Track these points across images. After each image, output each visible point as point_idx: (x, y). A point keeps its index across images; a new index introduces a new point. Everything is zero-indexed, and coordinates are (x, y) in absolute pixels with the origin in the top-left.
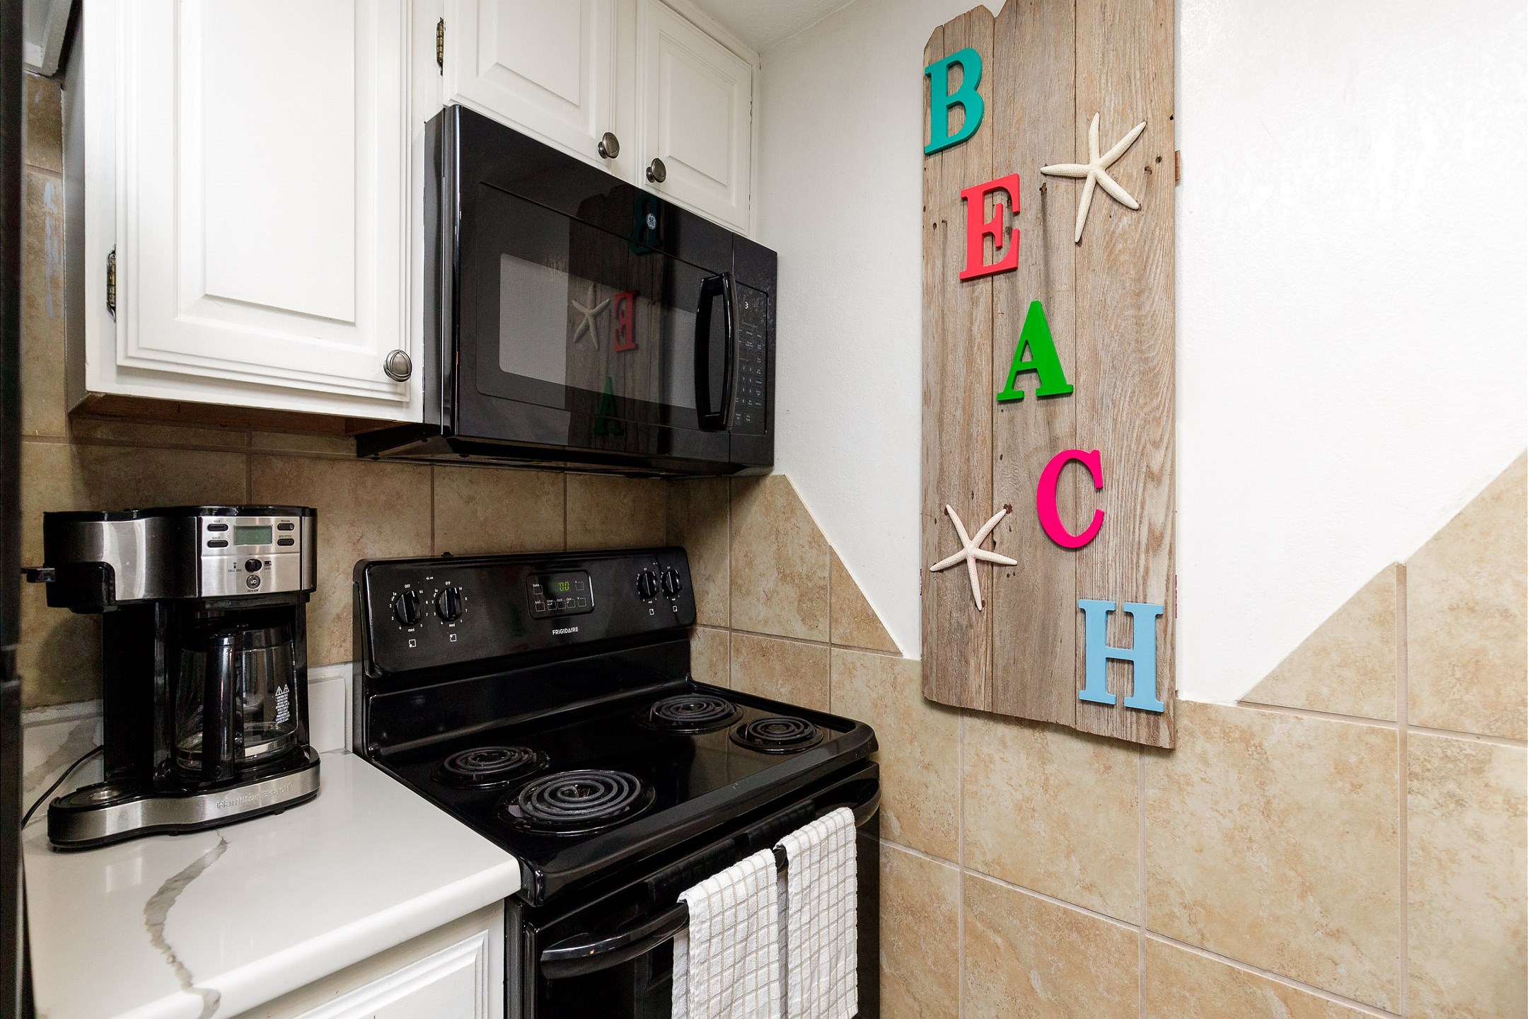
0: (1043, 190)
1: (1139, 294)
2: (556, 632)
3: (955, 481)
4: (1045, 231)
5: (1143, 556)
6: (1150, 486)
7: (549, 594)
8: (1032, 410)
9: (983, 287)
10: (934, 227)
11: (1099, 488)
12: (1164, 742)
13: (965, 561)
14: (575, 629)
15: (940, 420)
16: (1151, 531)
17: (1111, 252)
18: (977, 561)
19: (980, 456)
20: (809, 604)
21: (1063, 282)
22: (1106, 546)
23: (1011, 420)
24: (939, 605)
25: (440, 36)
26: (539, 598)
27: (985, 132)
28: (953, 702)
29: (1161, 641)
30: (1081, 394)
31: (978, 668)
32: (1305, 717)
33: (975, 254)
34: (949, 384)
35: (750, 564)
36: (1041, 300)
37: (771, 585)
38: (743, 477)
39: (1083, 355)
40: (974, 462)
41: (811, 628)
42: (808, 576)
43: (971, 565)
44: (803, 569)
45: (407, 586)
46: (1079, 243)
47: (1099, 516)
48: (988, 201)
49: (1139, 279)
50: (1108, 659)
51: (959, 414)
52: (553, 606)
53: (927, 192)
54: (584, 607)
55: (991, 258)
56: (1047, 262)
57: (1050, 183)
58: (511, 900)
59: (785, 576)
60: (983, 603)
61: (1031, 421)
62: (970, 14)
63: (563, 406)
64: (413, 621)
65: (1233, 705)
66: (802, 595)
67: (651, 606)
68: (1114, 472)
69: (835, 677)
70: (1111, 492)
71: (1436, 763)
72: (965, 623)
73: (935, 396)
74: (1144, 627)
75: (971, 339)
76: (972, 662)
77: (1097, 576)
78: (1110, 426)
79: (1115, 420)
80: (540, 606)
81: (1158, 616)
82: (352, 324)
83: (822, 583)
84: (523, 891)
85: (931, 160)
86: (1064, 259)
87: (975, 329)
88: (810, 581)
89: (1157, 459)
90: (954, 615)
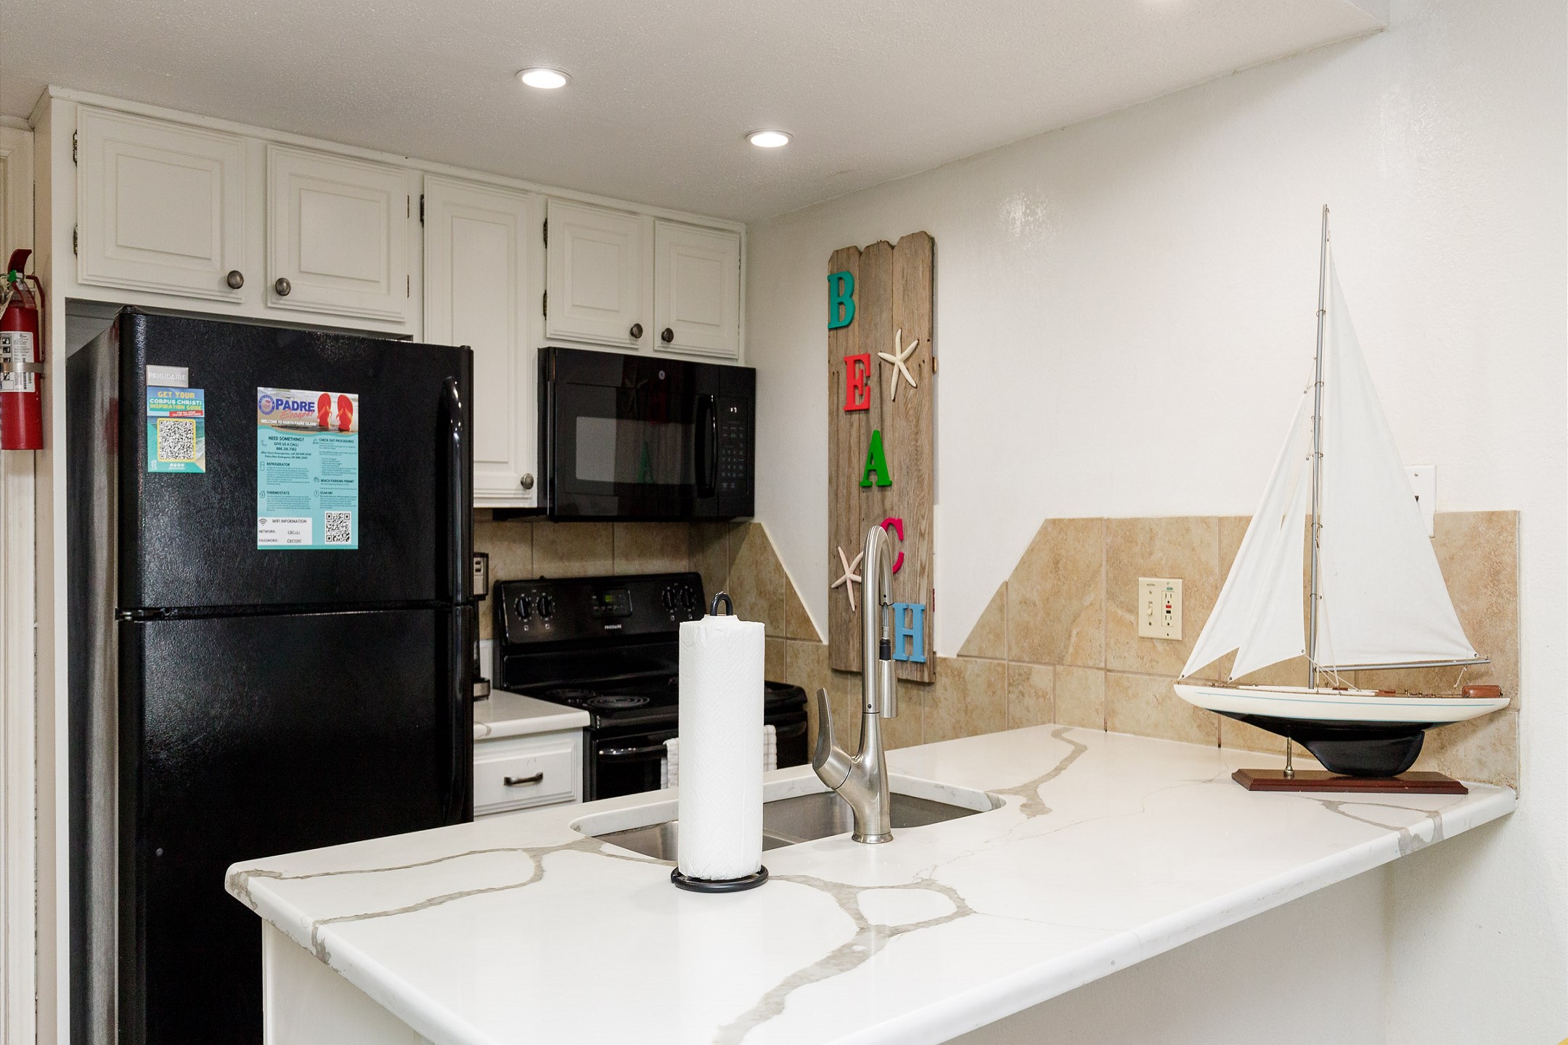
0: (880, 365)
1: (917, 433)
2: (607, 627)
3: (843, 532)
4: (881, 388)
5: (918, 578)
6: (921, 539)
7: (601, 602)
8: (876, 493)
9: (855, 417)
10: (834, 375)
11: (901, 539)
12: (926, 680)
13: (845, 582)
14: (620, 626)
15: (837, 495)
16: (921, 564)
17: (906, 409)
18: (852, 581)
19: (854, 517)
20: (774, 611)
21: (888, 422)
22: (905, 573)
23: (867, 497)
24: (836, 609)
25: (545, 302)
26: (596, 606)
27: (856, 323)
28: (843, 669)
29: (925, 624)
30: (895, 487)
31: (853, 646)
32: (978, 660)
33: (851, 398)
34: (840, 473)
35: (741, 585)
36: (879, 430)
37: (753, 600)
38: (735, 523)
39: (896, 463)
40: (851, 522)
41: (775, 628)
42: (774, 592)
43: (849, 585)
44: (771, 588)
45: (523, 595)
46: (894, 400)
47: (901, 556)
48: (857, 365)
49: (916, 426)
50: (904, 635)
51: (845, 491)
52: (605, 611)
53: (830, 352)
54: (626, 612)
55: (858, 402)
56: (882, 408)
57: (883, 363)
58: (585, 729)
59: (761, 593)
60: (856, 607)
61: (876, 499)
62: (849, 248)
63: (612, 493)
64: (527, 615)
65: (955, 657)
66: (770, 606)
67: (672, 614)
68: (908, 531)
69: (788, 660)
70: (907, 542)
71: (1017, 677)
72: (847, 619)
73: (834, 481)
74: (917, 617)
75: (850, 447)
76: (851, 643)
77: (901, 591)
78: (906, 506)
79: (908, 502)
80: (597, 611)
81: (923, 610)
82: (507, 463)
83: (781, 597)
84: (591, 726)
85: (832, 332)
86: (888, 407)
87: (852, 440)
88: (775, 596)
89: (924, 525)
90: (843, 614)
